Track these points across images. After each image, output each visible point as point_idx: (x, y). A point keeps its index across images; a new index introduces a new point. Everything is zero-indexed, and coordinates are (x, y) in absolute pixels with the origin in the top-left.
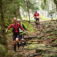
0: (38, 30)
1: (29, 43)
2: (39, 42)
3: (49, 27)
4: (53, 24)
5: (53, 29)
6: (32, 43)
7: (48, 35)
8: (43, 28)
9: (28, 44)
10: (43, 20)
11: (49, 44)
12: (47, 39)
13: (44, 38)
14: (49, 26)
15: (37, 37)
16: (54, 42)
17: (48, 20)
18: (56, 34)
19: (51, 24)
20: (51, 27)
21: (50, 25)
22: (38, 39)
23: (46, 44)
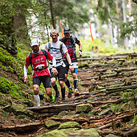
0: (83, 86)
1: (48, 126)
2: (81, 122)
3: (116, 76)
4: (131, 68)
5: (129, 84)
6: (58, 126)
7: (110, 101)
8: (100, 79)
9: (46, 127)
10: (101, 52)
11: (110, 130)
12: (107, 114)
13: (99, 112)
14: (118, 72)
15: (75, 106)
16: (127, 125)
17: (117, 53)
18: (135, 100)
19: (126, 66)
20: (123, 76)
21: (120, 69)
22: (78, 113)
23: (101, 129)
